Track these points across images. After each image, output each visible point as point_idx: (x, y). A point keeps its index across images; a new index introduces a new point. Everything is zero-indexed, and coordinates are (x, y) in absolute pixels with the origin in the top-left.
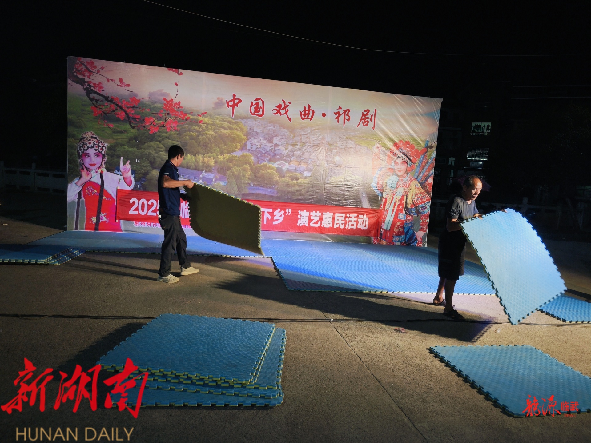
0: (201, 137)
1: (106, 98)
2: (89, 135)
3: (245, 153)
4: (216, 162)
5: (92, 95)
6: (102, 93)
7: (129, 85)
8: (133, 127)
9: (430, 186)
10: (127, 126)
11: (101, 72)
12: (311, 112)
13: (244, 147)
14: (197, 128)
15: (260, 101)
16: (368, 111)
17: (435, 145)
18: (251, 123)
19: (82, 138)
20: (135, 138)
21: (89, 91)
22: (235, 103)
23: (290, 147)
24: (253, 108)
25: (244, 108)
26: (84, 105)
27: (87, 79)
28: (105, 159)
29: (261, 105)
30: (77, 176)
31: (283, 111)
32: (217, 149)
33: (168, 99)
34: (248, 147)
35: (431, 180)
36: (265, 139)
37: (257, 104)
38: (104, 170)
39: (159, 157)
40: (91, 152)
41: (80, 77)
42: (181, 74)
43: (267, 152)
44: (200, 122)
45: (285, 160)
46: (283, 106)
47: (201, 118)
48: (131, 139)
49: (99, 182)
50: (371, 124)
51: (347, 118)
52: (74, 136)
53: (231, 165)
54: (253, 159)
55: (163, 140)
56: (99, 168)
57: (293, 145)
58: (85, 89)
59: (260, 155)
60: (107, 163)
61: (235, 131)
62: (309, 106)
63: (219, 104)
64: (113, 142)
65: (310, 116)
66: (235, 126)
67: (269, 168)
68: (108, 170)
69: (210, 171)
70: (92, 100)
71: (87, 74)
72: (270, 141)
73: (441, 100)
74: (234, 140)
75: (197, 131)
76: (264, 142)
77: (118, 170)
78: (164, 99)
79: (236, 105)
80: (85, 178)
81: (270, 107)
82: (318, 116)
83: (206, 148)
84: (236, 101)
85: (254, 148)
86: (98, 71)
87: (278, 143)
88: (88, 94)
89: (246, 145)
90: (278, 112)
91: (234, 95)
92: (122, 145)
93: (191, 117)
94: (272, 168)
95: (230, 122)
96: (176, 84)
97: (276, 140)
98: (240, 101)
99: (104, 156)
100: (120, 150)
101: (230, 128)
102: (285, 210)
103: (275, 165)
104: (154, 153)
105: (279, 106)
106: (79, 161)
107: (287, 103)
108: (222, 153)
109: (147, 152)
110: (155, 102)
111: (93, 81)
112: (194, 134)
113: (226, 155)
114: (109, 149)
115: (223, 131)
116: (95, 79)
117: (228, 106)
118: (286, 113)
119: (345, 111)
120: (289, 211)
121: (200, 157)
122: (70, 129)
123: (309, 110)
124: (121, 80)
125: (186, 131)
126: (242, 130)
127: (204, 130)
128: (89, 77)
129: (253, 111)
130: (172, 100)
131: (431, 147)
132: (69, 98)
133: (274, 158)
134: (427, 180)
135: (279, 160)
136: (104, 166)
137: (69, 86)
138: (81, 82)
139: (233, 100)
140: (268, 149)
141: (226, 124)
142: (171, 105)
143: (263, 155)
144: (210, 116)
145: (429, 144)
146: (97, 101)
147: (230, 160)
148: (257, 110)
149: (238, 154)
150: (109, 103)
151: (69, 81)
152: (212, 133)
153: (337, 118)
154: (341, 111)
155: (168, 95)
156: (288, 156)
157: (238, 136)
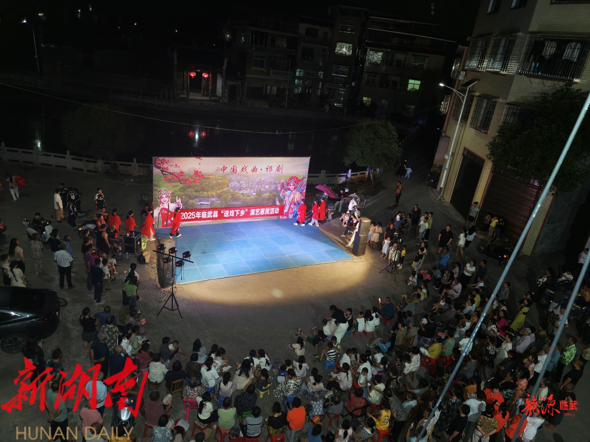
0: (210, 184)
1: (170, 173)
2: (163, 189)
3: (229, 188)
4: (216, 194)
5: (164, 173)
6: (168, 171)
7: (179, 167)
8: (181, 184)
9: (304, 193)
10: (179, 184)
11: (168, 163)
12: (256, 169)
13: (228, 186)
14: (208, 181)
15: (235, 167)
16: (280, 166)
17: (307, 177)
18: (231, 176)
19: (160, 191)
20: (182, 188)
21: (162, 171)
22: (224, 169)
23: (247, 184)
24: (232, 170)
25: (228, 170)
26: (161, 177)
27: (162, 166)
28: (170, 198)
29: (235, 168)
30: (158, 206)
31: (244, 170)
32: (217, 188)
33: (196, 170)
34: (230, 186)
35: (304, 191)
36: (237, 182)
37: (234, 168)
38: (170, 202)
39: (192, 194)
40: (164, 196)
41: (159, 166)
42: (202, 159)
43: (237, 187)
44: (210, 178)
45: (245, 190)
46: (244, 168)
47: (210, 177)
48: (180, 188)
49: (167, 208)
50: (281, 171)
51: (271, 170)
52: (156, 190)
53: (222, 194)
54: (232, 191)
55: (194, 187)
56: (168, 202)
57: (248, 183)
58: (161, 171)
59: (234, 188)
60: (171, 200)
61: (224, 180)
62: (255, 167)
63: (217, 170)
64: (173, 191)
65: (255, 171)
66: (224, 178)
67: (239, 193)
68: (171, 202)
69: (214, 197)
70: (164, 174)
71: (162, 164)
72: (239, 183)
73: (309, 158)
74: (224, 184)
75: (208, 182)
76: (236, 183)
77: (176, 202)
78: (194, 171)
79: (225, 170)
80: (161, 207)
81: (239, 169)
82: (259, 170)
83: (212, 188)
84: (225, 168)
85: (232, 186)
86: (167, 162)
87: (243, 183)
88: (162, 173)
89: (229, 185)
90: (243, 170)
91: (224, 166)
92: (177, 192)
93: (206, 177)
94: (240, 193)
95: (222, 177)
96: (200, 164)
97: (241, 182)
98: (226, 168)
99: (169, 197)
100: (176, 194)
101: (222, 179)
102: (245, 210)
103: (241, 192)
104: (190, 193)
105: (243, 168)
106: (159, 200)
107: (246, 167)
108: (219, 190)
109: (187, 193)
110: (191, 172)
111: (164, 167)
112: (207, 183)
113: (220, 190)
114: (172, 194)
115: (219, 181)
116: (165, 166)
117: (221, 170)
118: (246, 170)
119: (270, 167)
120: (247, 210)
121: (210, 192)
122: (154, 188)
123: (255, 168)
124: (176, 165)
125: (203, 182)
126: (227, 179)
127: (211, 181)
128: (162, 165)
129: (232, 171)
130: (198, 171)
131: (305, 178)
132: (154, 175)
133: (240, 190)
134: (303, 191)
135: (242, 190)
136: (170, 201)
137: (154, 170)
138: (159, 168)
139: (224, 168)
140: (238, 186)
141: (220, 178)
142: (197, 173)
143: (236, 189)
144: (214, 175)
145: (304, 176)
146: (166, 175)
147: (222, 192)
148: (233, 171)
149: (225, 189)
150: (171, 175)
151: (154, 168)
152: (214, 182)
153: (267, 170)
154: (269, 167)
155: (196, 168)
156: (246, 187)
157: (225, 182)
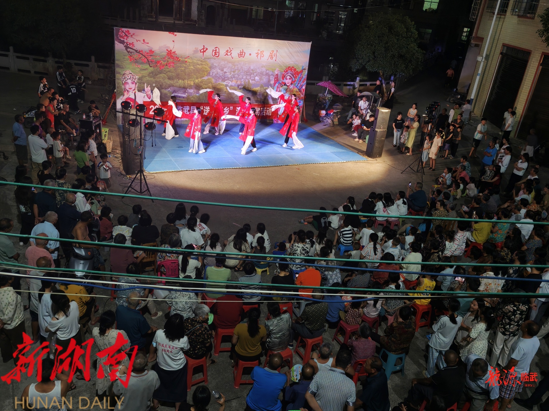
0: (186, 70)
1: (136, 51)
2: (127, 72)
3: (209, 77)
4: (194, 83)
5: (129, 50)
6: (134, 48)
7: (148, 43)
8: (151, 67)
10: (147, 66)
11: (133, 36)
13: (208, 75)
14: (184, 65)
15: (217, 49)
16: (273, 51)
17: (307, 68)
18: (212, 61)
20: (152, 73)
21: (127, 47)
22: (204, 50)
23: (232, 73)
24: (214, 52)
25: (209, 53)
26: (125, 55)
27: (125, 41)
28: (137, 85)
29: (218, 51)
30: (122, 95)
31: (229, 54)
32: (195, 76)
33: (169, 50)
34: (211, 74)
36: (220, 69)
38: (137, 91)
39: (165, 82)
40: (129, 81)
41: (122, 39)
42: (176, 35)
44: (186, 62)
45: (230, 80)
46: (229, 51)
47: (186, 60)
48: (150, 73)
49: (134, 98)
50: (274, 58)
51: (262, 55)
52: (119, 73)
53: (202, 84)
54: (213, 81)
55: (167, 72)
56: (134, 90)
57: (234, 72)
58: (125, 46)
59: (217, 77)
60: (138, 87)
61: (204, 66)
62: (243, 50)
63: (196, 51)
64: (141, 75)
65: (243, 56)
66: (204, 63)
67: (221, 85)
68: (139, 91)
69: (191, 88)
70: (128, 52)
71: (125, 38)
72: (222, 70)
73: (310, 43)
74: (203, 71)
75: (185, 67)
76: (219, 71)
77: (144, 90)
78: (167, 50)
80: (126, 96)
81: (222, 52)
82: (247, 55)
83: (189, 76)
85: (214, 75)
86: (132, 36)
87: (227, 71)
88: (126, 49)
89: (209, 73)
90: (227, 54)
91: (204, 46)
92: (145, 77)
93: (181, 59)
94: (223, 85)
95: (201, 61)
96: (173, 41)
97: (225, 70)
98: (207, 49)
99: (136, 84)
100: (145, 79)
101: (202, 65)
102: (229, 107)
103: (225, 83)
104: (162, 80)
105: (227, 51)
106: (123, 87)
107: (231, 49)
108: (197, 78)
109: (158, 80)
110: (162, 52)
111: (129, 42)
112: (183, 69)
113: (199, 79)
114: (139, 79)
115: (198, 66)
116: (130, 40)
117: (201, 52)
118: (231, 55)
119: (261, 52)
120: (232, 108)
121: (186, 81)
122: (117, 69)
123: (243, 52)
124: (144, 40)
125: (179, 67)
126: (207, 65)
127: (188, 66)
128: (127, 39)
129: (214, 54)
130: (171, 50)
131: (305, 69)
132: (116, 52)
133: (224, 80)
135: (227, 80)
136: (136, 89)
137: (116, 45)
138: (122, 42)
140: (221, 75)
141: (199, 62)
142: (171, 53)
143: (219, 78)
144: (191, 58)
145: (304, 68)
146: (131, 53)
147: (202, 82)
149: (205, 78)
150: (138, 54)
151: (116, 42)
152: (192, 67)
153: (257, 56)
154: (259, 52)
155: (169, 47)
156: (231, 77)
157: (206, 68)
